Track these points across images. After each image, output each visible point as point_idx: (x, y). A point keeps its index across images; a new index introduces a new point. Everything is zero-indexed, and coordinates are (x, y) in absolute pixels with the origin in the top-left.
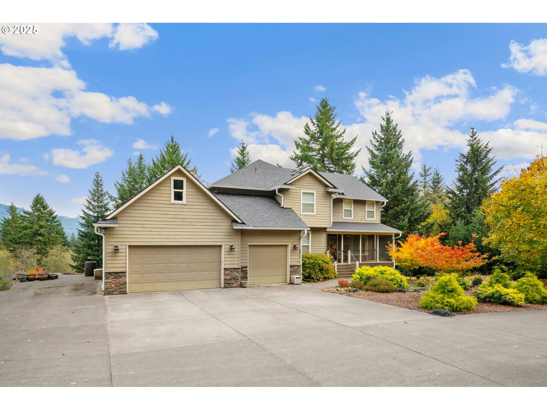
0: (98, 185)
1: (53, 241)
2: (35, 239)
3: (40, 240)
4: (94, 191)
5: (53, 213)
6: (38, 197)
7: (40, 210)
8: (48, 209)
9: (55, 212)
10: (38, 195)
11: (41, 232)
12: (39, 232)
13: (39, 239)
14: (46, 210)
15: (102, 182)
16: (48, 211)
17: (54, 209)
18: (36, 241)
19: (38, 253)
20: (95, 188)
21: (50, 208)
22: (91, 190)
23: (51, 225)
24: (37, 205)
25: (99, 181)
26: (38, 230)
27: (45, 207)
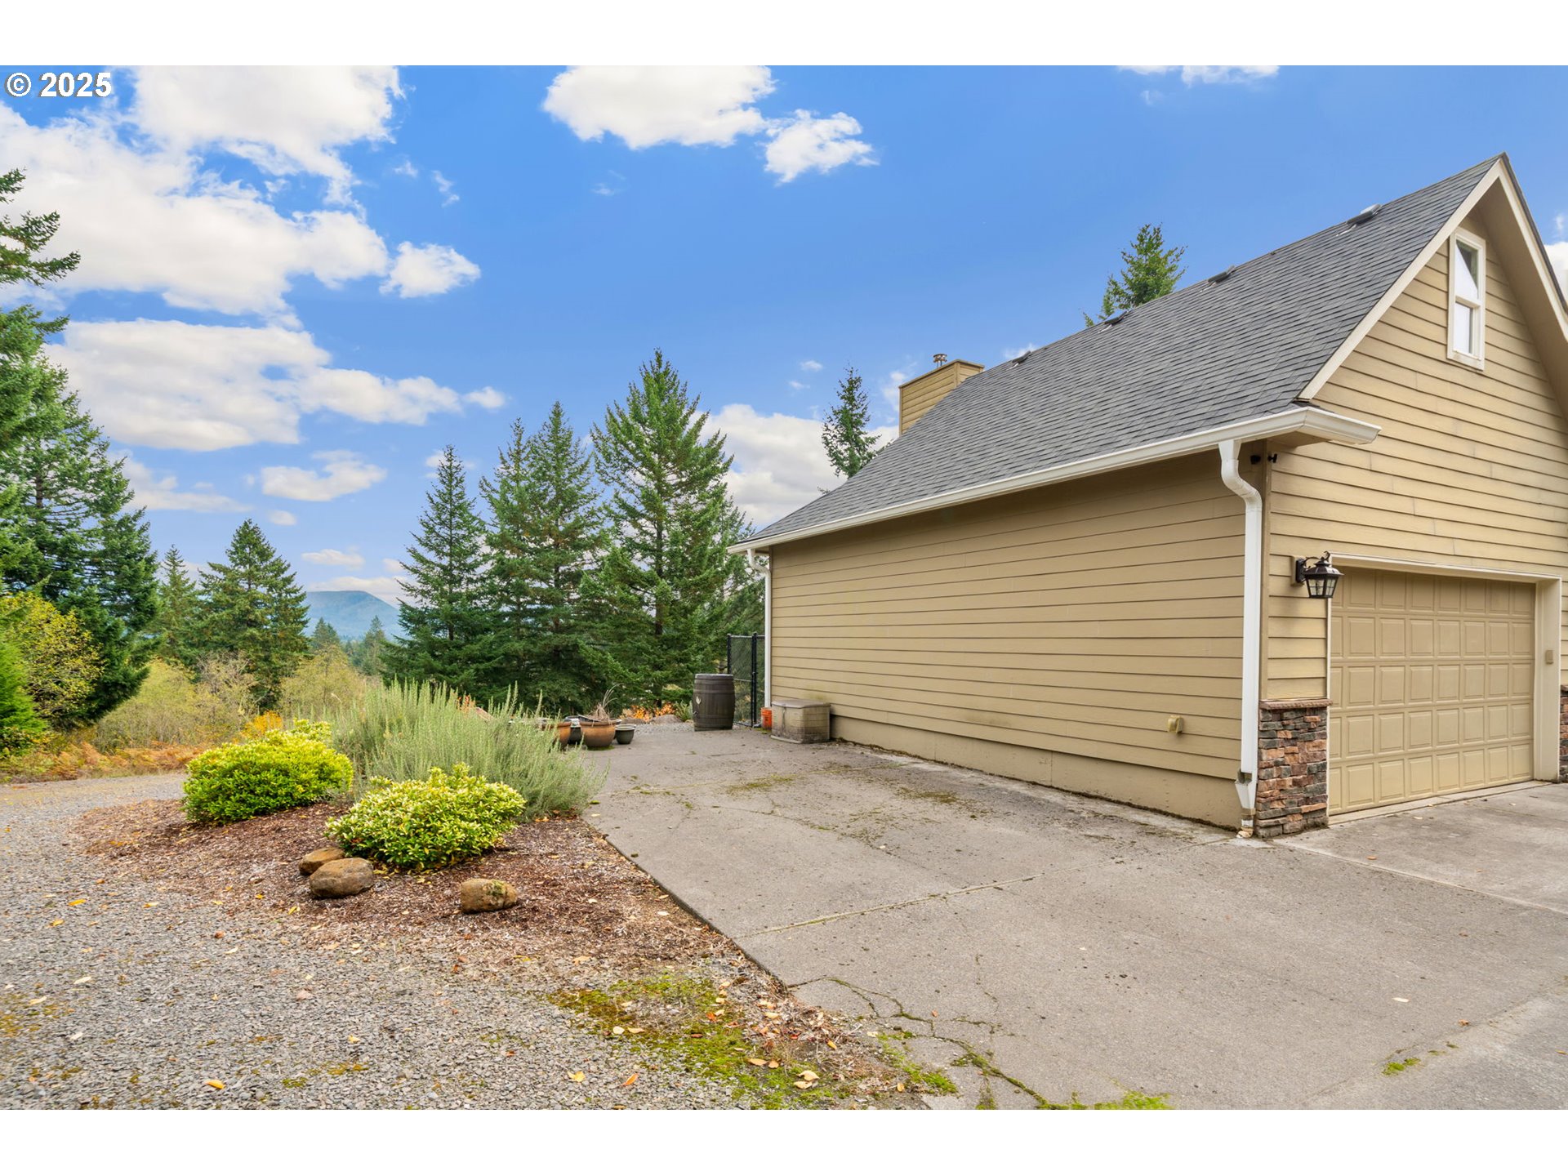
0: (451, 482)
1: (285, 639)
2: (241, 636)
3: (252, 638)
4: (441, 495)
5: (285, 569)
6: (248, 527)
7: (250, 562)
8: (272, 560)
9: (289, 566)
10: (246, 523)
11: (256, 616)
12: (252, 617)
13: (252, 633)
14: (266, 560)
15: (461, 473)
16: (273, 564)
17: (286, 559)
18: (245, 639)
19: (250, 672)
20: (442, 488)
21: (276, 556)
22: (433, 493)
23: (280, 601)
24: (244, 548)
25: (454, 470)
26: (248, 612)
27: (264, 554)
